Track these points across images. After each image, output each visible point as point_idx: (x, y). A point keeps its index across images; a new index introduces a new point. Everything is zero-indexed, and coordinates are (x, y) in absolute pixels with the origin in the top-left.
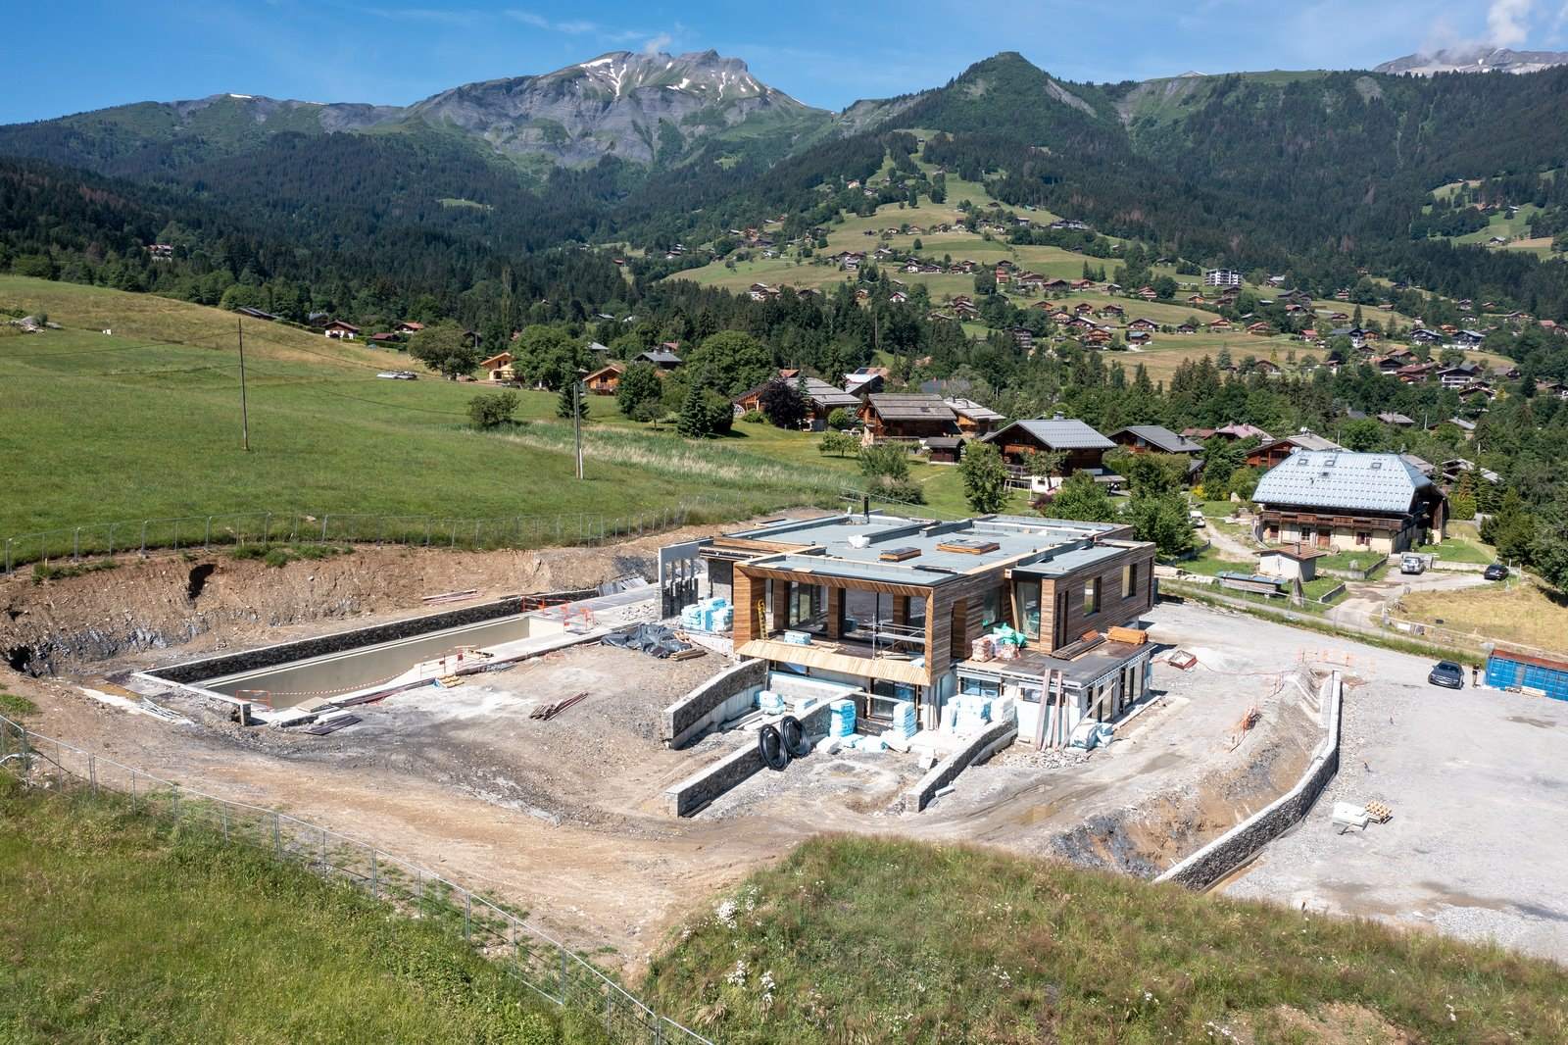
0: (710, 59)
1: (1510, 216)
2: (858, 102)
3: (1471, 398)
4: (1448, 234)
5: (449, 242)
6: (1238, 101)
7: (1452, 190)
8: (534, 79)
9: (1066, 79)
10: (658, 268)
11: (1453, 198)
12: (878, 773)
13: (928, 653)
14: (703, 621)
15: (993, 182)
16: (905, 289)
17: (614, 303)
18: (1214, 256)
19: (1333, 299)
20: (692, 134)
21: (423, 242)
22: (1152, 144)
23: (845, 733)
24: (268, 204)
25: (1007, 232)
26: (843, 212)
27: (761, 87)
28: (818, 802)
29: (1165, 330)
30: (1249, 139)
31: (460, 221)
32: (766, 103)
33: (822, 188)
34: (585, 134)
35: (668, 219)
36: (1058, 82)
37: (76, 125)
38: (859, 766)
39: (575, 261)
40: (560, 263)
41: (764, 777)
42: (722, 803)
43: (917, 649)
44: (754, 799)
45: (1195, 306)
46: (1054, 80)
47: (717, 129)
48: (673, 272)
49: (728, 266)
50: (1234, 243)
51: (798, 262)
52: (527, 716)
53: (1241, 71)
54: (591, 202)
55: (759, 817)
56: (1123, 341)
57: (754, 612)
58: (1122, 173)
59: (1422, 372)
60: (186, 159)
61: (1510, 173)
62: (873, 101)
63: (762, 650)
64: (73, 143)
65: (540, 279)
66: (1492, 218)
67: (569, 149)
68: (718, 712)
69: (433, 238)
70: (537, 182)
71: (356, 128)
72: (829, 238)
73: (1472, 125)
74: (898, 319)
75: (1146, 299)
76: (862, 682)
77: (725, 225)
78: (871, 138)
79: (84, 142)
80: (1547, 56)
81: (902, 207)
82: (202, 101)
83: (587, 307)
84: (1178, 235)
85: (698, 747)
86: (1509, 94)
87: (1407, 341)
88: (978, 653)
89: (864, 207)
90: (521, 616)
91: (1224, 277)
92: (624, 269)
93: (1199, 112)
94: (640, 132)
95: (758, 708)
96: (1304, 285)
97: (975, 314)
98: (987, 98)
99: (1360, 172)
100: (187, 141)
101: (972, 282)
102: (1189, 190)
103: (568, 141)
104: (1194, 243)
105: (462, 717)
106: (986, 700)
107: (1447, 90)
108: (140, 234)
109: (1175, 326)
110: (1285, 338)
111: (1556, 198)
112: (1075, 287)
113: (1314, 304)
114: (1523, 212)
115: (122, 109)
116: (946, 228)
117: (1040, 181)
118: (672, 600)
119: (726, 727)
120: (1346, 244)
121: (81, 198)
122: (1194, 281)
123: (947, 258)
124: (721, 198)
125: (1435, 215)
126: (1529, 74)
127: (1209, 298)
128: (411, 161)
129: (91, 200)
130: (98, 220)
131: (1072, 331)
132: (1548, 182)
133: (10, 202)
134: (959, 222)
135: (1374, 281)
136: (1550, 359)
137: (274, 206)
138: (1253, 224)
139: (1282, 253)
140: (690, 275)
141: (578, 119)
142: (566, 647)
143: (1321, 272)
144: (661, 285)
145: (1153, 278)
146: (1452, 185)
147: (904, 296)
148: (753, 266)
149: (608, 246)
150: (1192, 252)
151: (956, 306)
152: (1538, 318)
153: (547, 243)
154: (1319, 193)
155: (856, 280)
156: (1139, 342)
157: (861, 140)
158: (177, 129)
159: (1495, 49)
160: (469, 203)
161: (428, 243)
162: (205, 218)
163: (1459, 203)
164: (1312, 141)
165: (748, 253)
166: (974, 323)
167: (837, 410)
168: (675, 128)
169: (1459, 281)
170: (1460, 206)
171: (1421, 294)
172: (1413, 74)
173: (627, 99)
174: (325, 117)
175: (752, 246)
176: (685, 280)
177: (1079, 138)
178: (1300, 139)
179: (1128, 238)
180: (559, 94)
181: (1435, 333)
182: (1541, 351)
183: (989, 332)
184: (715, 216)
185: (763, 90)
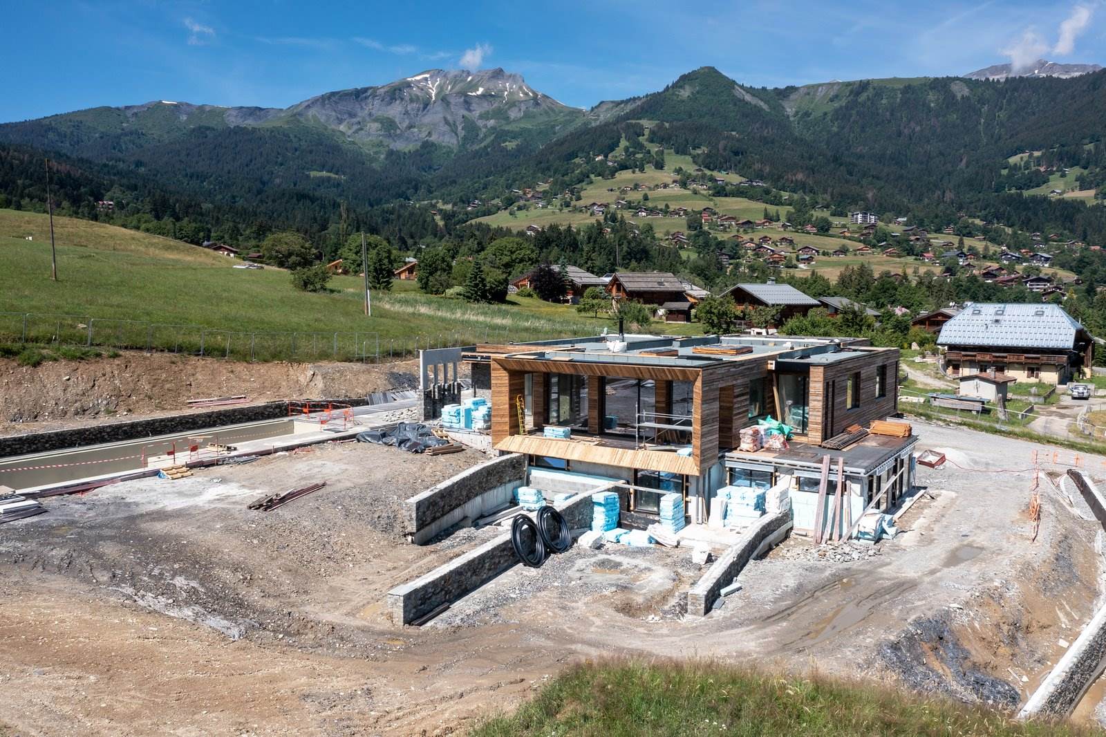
0: (498, 74)
1: (1063, 175)
2: (601, 103)
3: (1050, 297)
4: (1020, 188)
5: (313, 200)
6: (869, 99)
7: (1022, 158)
8: (375, 89)
9: (747, 85)
10: (461, 216)
11: (1022, 164)
12: (649, 569)
13: (696, 441)
14: (463, 420)
15: (698, 155)
16: (638, 227)
17: (429, 239)
18: (856, 204)
19: (942, 233)
20: (485, 126)
21: (295, 200)
22: (808, 130)
23: (608, 527)
24: (187, 176)
25: (709, 189)
26: (592, 176)
27: (533, 93)
28: (580, 604)
29: (824, 254)
30: (876, 126)
31: (322, 187)
32: (537, 104)
33: (577, 160)
34: (410, 127)
35: (469, 184)
36: (742, 87)
37: (53, 123)
38: (626, 562)
39: (402, 211)
40: (392, 213)
41: (518, 574)
42: (463, 607)
43: (683, 438)
44: (503, 601)
45: (845, 237)
46: (739, 86)
47: (503, 122)
48: (472, 219)
49: (511, 214)
50: (870, 195)
51: (561, 210)
52: (245, 507)
53: (870, 78)
54: (415, 173)
55: (506, 624)
56: (794, 262)
57: (512, 407)
58: (788, 149)
59: (1012, 280)
60: (130, 146)
61: (1063, 146)
62: (612, 102)
63: (520, 445)
64: (51, 135)
65: (377, 223)
66: (1051, 177)
67: (399, 136)
68: (474, 506)
69: (301, 197)
70: (376, 160)
71: (250, 123)
72: (582, 194)
73: (1034, 114)
74: (633, 245)
75: (810, 233)
76: (625, 474)
77: (509, 187)
78: (611, 126)
79: (59, 134)
80: (1084, 67)
81: (634, 172)
82: (142, 106)
83: (410, 242)
84: (830, 190)
85: (446, 543)
86: (1059, 92)
87: (998, 260)
88: (746, 443)
89: (607, 172)
90: (286, 419)
91: (864, 218)
92: (437, 218)
93: (841, 107)
94: (449, 125)
95: (517, 504)
96: (921, 223)
97: (688, 244)
98: (693, 98)
99: (956, 148)
100: (131, 133)
101: (685, 222)
102: (836, 160)
103: (398, 132)
104: (842, 196)
105: (169, 508)
106: (760, 491)
107: (1015, 89)
108: (92, 193)
109: (831, 251)
110: (911, 259)
111: (1096, 162)
112: (759, 225)
113: (929, 236)
114: (1073, 172)
116: (666, 186)
117: (732, 154)
118: (434, 402)
119: (481, 522)
120: (949, 196)
121: (51, 169)
122: (843, 221)
123: (667, 206)
124: (508, 168)
125: (1010, 176)
126: (1073, 79)
127: (854, 232)
128: (289, 145)
129: (58, 171)
130: (62, 184)
131: (758, 255)
132: (1089, 152)
134: (674, 182)
135: (970, 221)
136: (1103, 270)
137: (191, 177)
138: (882, 183)
139: (903, 202)
140: (484, 220)
141: (406, 116)
142: (319, 442)
143: (932, 215)
144: (463, 227)
145: (814, 219)
146: (1021, 155)
147: (637, 232)
148: (528, 214)
149: (426, 202)
150: (840, 202)
151: (674, 239)
152: (1088, 244)
153: (383, 201)
154: (928, 161)
155: (602, 221)
156: (807, 262)
157: (604, 128)
158: (125, 125)
159: (1047, 62)
160: (329, 174)
161: (298, 200)
162: (140, 184)
163: (1027, 167)
164: (921, 125)
165: (525, 205)
166: (688, 250)
167: (591, 288)
168: (473, 122)
169: (1030, 220)
170: (1028, 169)
171: (1004, 229)
172: (991, 79)
173: (440, 102)
174: (228, 116)
175: (527, 200)
176: (480, 223)
177: (757, 125)
178: (912, 124)
179: (795, 192)
180: (392, 99)
181: (1017, 255)
182: (1095, 266)
183: (699, 256)
184: (502, 181)
185: (535, 95)
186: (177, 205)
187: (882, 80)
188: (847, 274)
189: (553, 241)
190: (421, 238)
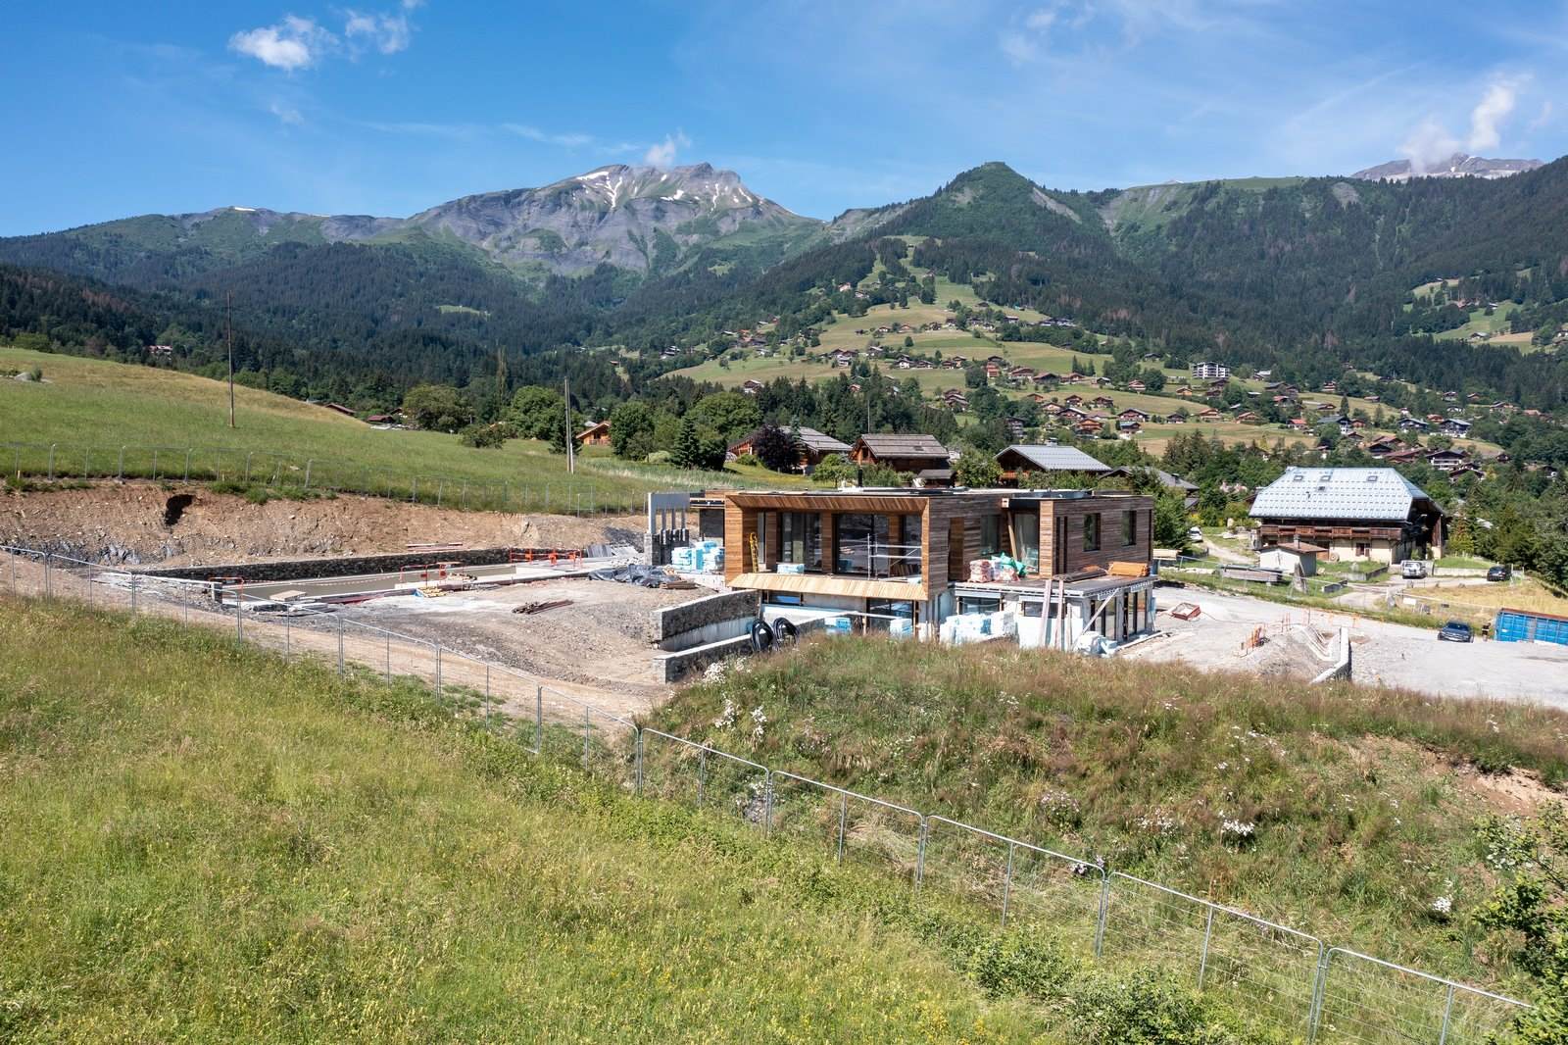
0: (704, 171)
1: (1489, 313)
2: (848, 211)
3: (1460, 478)
4: (1430, 330)
5: (445, 345)
6: (1219, 207)
7: (1432, 289)
8: (532, 191)
9: (1051, 187)
10: (653, 367)
11: (1433, 296)
13: (925, 568)
14: (694, 561)
15: (982, 283)
16: (897, 383)
17: (608, 399)
18: (1201, 352)
19: (1320, 392)
20: (686, 243)
21: (420, 345)
22: (1136, 249)
24: (269, 311)
25: (997, 331)
26: (835, 313)
27: (753, 197)
29: (1155, 420)
30: (1230, 243)
31: (458, 327)
32: (759, 213)
33: (814, 291)
34: (582, 243)
35: (663, 323)
36: (1043, 190)
37: (81, 237)
39: (570, 360)
40: (556, 363)
45: (1184, 397)
46: (1039, 188)
47: (710, 237)
48: (667, 371)
49: (722, 365)
50: (1220, 339)
51: (791, 359)
52: (508, 612)
53: (1221, 178)
54: (587, 308)
56: (1113, 431)
58: (1108, 276)
59: (1411, 456)
60: (189, 269)
61: (1488, 272)
62: (863, 210)
63: (753, 581)
64: (78, 254)
66: (1472, 315)
67: (566, 257)
69: (430, 340)
70: (534, 289)
71: (357, 238)
72: (821, 337)
73: (1448, 227)
74: (890, 406)
75: (1135, 392)
76: (858, 603)
77: (719, 327)
78: (862, 244)
79: (90, 253)
80: (1518, 163)
81: (892, 308)
82: (207, 214)
83: (583, 402)
84: (1165, 332)
86: (1482, 198)
87: (1395, 429)
88: (976, 574)
89: (856, 307)
90: (510, 565)
91: (1212, 371)
92: (620, 370)
93: (1181, 218)
94: (636, 241)
96: (1290, 378)
97: (967, 407)
98: (975, 206)
99: (1341, 274)
100: (191, 251)
101: (963, 375)
102: (1174, 290)
103: (564, 250)
104: (1181, 339)
106: (984, 617)
107: (1422, 194)
108: (141, 335)
109: (1165, 416)
110: (1274, 427)
111: (1534, 295)
112: (1065, 380)
113: (1301, 395)
114: (1503, 308)
115: (128, 222)
116: (937, 327)
117: (1028, 282)
118: (662, 548)
120: (1330, 340)
121: (84, 301)
122: (1181, 374)
123: (938, 354)
124: (717, 302)
125: (1416, 313)
126: (1502, 179)
127: (1197, 390)
128: (411, 269)
129: (93, 303)
130: (100, 321)
131: (1063, 422)
132: (1525, 280)
133: (12, 303)
134: (949, 321)
135: (1359, 375)
136: (1538, 442)
137: (275, 313)
138: (1238, 322)
139: (1268, 349)
140: (685, 373)
141: (574, 229)
142: (553, 578)
143: (1307, 367)
144: (656, 383)
145: (1142, 371)
146: (1431, 284)
147: (896, 389)
148: (746, 364)
149: (603, 348)
150: (1179, 348)
151: (948, 399)
152: (1523, 407)
153: (543, 347)
154: (1302, 293)
155: (848, 375)
156: (1130, 431)
157: (852, 247)
158: (181, 240)
159: (1467, 157)
160: (466, 309)
161: (426, 345)
162: (205, 322)
163: (1439, 300)
164: (1293, 243)
165: (742, 352)
166: (966, 414)
167: (831, 455)
168: (669, 238)
169: (1442, 374)
170: (1439, 304)
171: (1406, 387)
172: (1388, 180)
173: (622, 210)
174: (327, 228)
175: (745, 346)
176: (680, 378)
177: (1065, 243)
178: (1281, 242)
179: (1116, 335)
180: (556, 205)
181: (1422, 422)
182: (1528, 437)
183: (981, 421)
184: (709, 319)
185: (756, 200)
186: (260, 351)
187: (1237, 182)
188: (1177, 444)
189: (780, 401)
190: (598, 397)
